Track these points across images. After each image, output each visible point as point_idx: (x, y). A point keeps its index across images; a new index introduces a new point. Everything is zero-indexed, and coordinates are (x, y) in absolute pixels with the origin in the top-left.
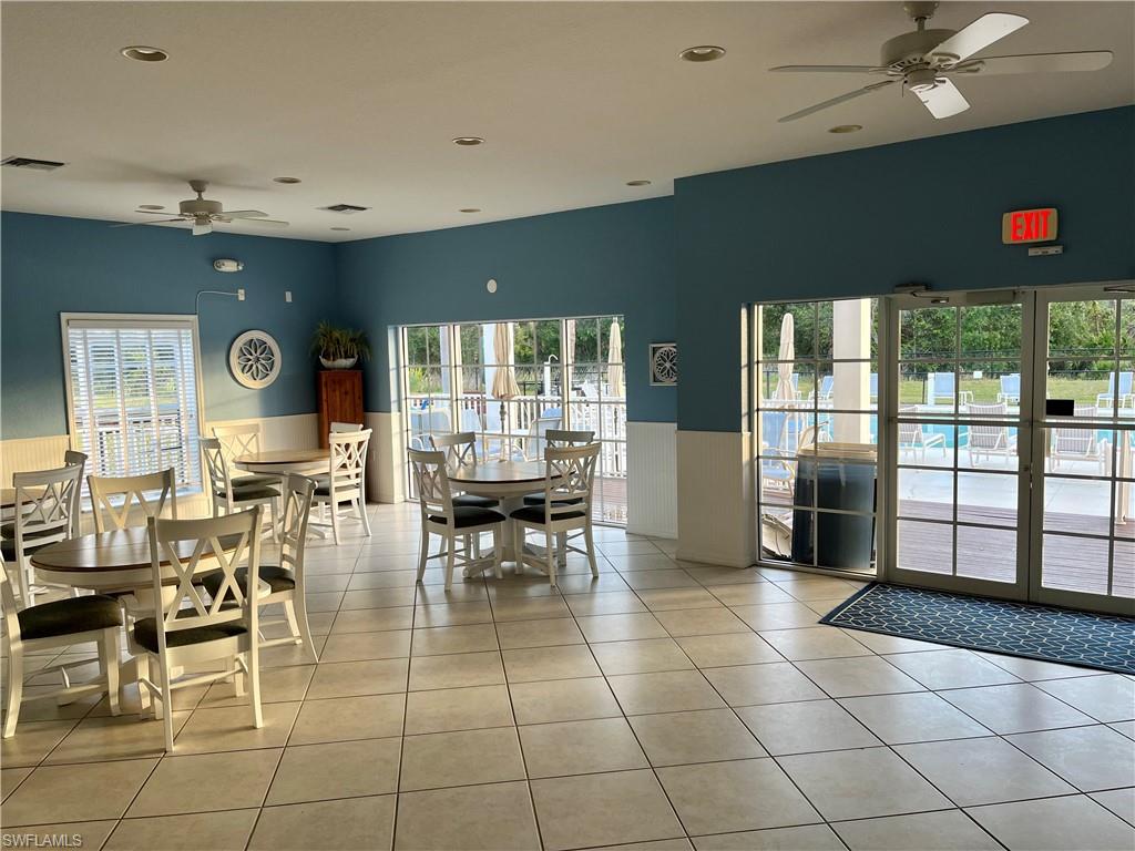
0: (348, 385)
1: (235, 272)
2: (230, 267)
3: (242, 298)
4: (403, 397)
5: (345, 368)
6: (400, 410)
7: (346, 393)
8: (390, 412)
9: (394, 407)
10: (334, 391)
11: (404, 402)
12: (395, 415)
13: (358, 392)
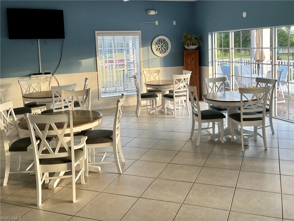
0: (194, 55)
1: (154, 15)
2: (152, 13)
3: (157, 24)
4: (214, 60)
5: (193, 49)
6: (212, 66)
7: (193, 59)
8: (209, 66)
9: (210, 64)
10: (188, 58)
11: (214, 62)
12: (210, 68)
13: (197, 58)
